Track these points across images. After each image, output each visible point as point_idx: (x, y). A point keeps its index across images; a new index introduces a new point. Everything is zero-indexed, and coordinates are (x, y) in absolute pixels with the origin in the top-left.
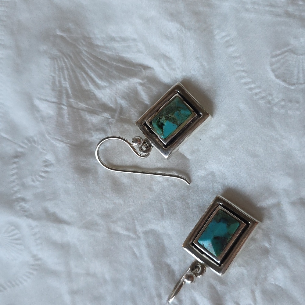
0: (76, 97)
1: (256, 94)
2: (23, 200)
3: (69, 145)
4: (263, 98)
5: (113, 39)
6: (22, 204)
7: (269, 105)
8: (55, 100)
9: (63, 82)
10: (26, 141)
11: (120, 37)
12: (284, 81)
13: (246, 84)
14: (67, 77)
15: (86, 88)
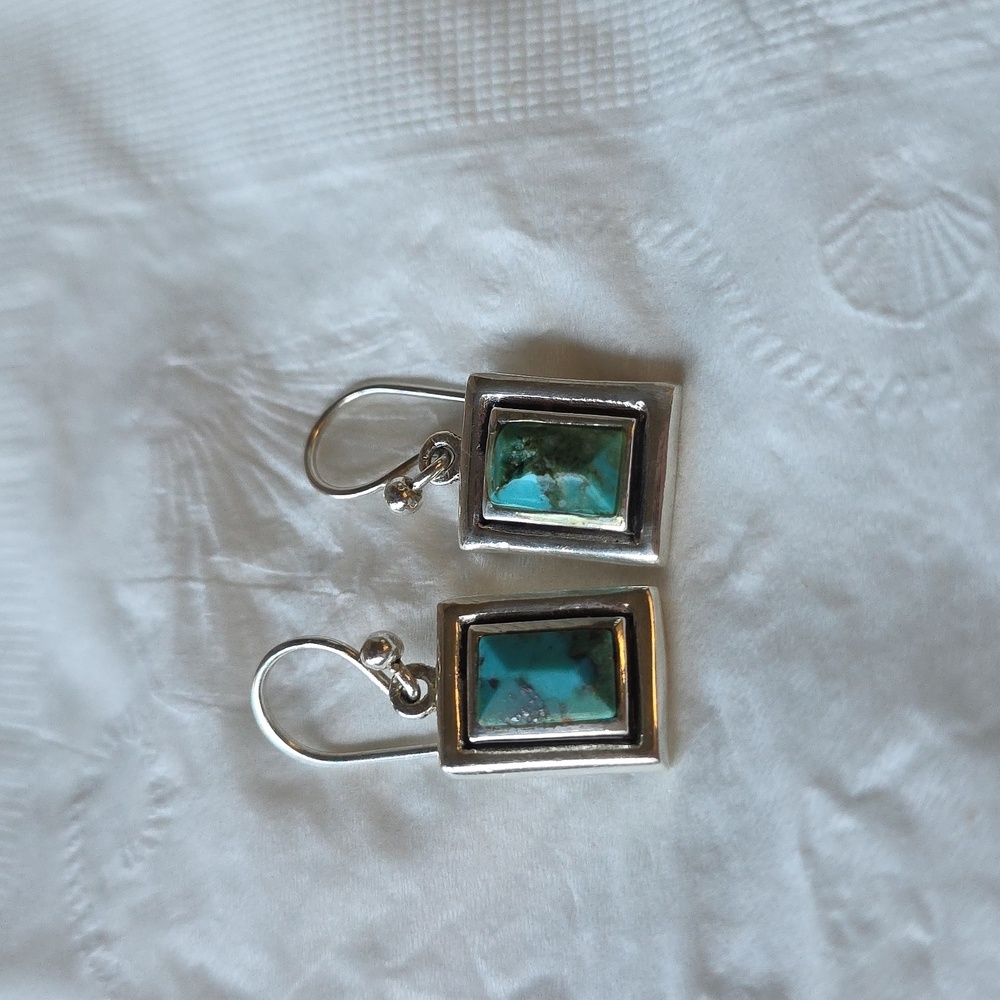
0: (234, 546)
1: (811, 385)
2: (102, 938)
3: (218, 710)
4: (835, 391)
5: (333, 343)
6: (98, 953)
7: (860, 411)
8: (167, 570)
9: (191, 508)
10: (106, 738)
11: (352, 330)
12: (887, 311)
13: (770, 359)
14: (202, 489)
15: (265, 513)
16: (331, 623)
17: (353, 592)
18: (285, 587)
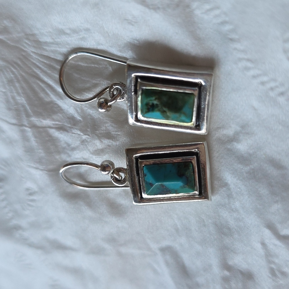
0: (38, 114)
3: (46, 172)
4: (282, 94)
5: (62, 32)
8: (14, 121)
9: (18, 98)
11: (70, 29)
14: (20, 91)
15: (47, 99)
16: (82, 144)
17: (89, 135)
18: (61, 128)
